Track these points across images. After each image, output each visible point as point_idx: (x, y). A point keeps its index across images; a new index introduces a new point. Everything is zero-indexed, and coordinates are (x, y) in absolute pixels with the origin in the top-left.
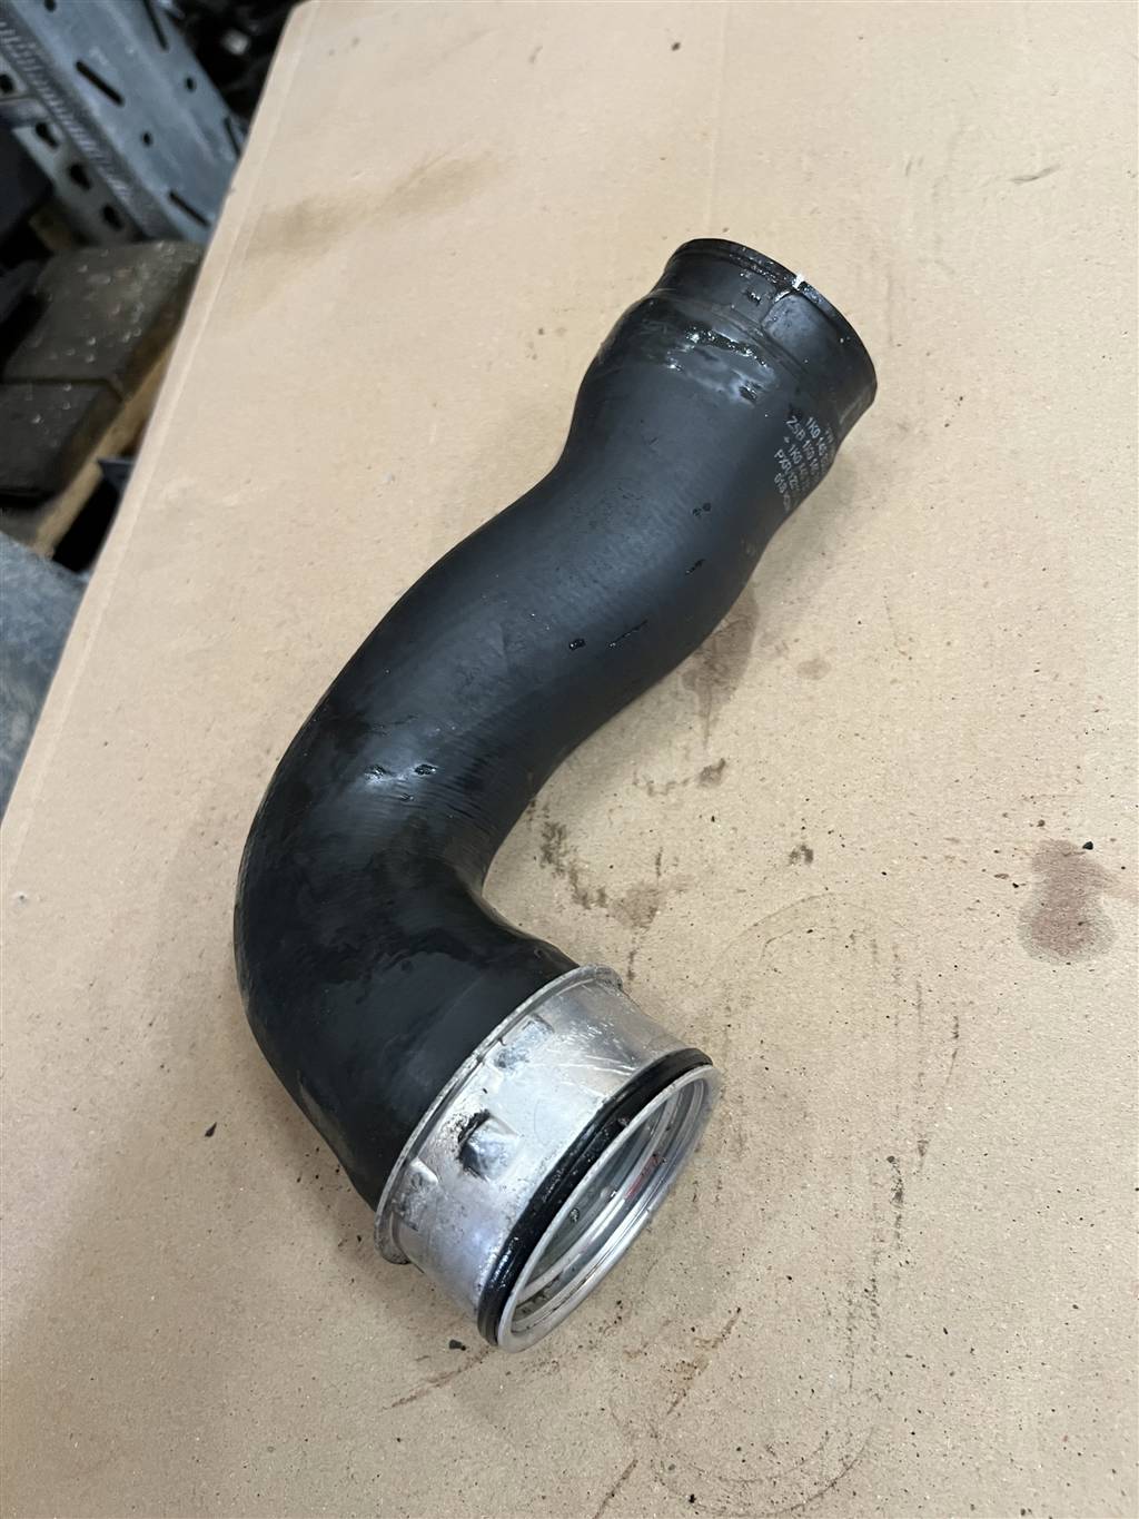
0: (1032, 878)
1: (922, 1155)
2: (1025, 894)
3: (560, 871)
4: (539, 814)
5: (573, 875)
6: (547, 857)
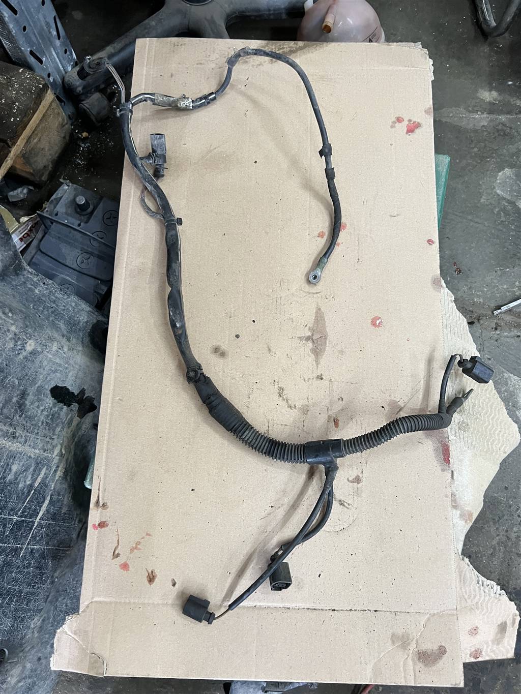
0: (388, 408)
2: (386, 411)
3: (283, 399)
4: (276, 384)
5: (287, 401)
6: (280, 396)
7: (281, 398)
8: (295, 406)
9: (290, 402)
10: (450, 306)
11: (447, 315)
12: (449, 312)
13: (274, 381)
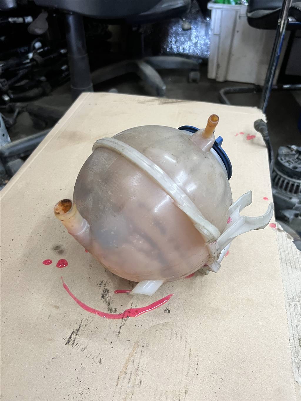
1: (186, 394)
3: (106, 301)
4: (103, 285)
5: (109, 304)
6: (103, 297)
7: (103, 300)
8: (116, 310)
9: (111, 305)
10: (289, 245)
11: (286, 252)
12: (288, 250)
13: (102, 282)
